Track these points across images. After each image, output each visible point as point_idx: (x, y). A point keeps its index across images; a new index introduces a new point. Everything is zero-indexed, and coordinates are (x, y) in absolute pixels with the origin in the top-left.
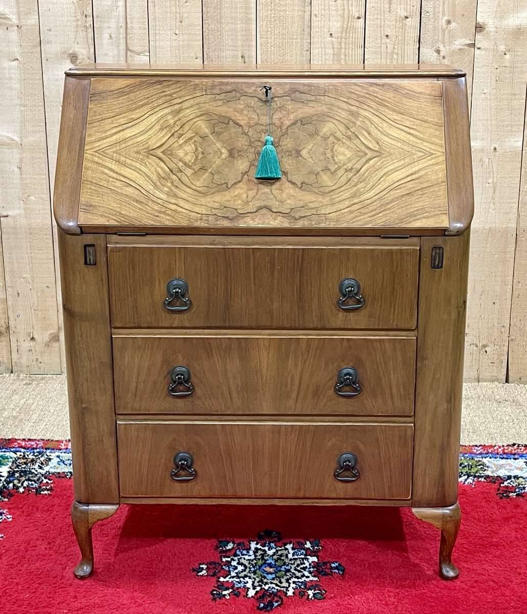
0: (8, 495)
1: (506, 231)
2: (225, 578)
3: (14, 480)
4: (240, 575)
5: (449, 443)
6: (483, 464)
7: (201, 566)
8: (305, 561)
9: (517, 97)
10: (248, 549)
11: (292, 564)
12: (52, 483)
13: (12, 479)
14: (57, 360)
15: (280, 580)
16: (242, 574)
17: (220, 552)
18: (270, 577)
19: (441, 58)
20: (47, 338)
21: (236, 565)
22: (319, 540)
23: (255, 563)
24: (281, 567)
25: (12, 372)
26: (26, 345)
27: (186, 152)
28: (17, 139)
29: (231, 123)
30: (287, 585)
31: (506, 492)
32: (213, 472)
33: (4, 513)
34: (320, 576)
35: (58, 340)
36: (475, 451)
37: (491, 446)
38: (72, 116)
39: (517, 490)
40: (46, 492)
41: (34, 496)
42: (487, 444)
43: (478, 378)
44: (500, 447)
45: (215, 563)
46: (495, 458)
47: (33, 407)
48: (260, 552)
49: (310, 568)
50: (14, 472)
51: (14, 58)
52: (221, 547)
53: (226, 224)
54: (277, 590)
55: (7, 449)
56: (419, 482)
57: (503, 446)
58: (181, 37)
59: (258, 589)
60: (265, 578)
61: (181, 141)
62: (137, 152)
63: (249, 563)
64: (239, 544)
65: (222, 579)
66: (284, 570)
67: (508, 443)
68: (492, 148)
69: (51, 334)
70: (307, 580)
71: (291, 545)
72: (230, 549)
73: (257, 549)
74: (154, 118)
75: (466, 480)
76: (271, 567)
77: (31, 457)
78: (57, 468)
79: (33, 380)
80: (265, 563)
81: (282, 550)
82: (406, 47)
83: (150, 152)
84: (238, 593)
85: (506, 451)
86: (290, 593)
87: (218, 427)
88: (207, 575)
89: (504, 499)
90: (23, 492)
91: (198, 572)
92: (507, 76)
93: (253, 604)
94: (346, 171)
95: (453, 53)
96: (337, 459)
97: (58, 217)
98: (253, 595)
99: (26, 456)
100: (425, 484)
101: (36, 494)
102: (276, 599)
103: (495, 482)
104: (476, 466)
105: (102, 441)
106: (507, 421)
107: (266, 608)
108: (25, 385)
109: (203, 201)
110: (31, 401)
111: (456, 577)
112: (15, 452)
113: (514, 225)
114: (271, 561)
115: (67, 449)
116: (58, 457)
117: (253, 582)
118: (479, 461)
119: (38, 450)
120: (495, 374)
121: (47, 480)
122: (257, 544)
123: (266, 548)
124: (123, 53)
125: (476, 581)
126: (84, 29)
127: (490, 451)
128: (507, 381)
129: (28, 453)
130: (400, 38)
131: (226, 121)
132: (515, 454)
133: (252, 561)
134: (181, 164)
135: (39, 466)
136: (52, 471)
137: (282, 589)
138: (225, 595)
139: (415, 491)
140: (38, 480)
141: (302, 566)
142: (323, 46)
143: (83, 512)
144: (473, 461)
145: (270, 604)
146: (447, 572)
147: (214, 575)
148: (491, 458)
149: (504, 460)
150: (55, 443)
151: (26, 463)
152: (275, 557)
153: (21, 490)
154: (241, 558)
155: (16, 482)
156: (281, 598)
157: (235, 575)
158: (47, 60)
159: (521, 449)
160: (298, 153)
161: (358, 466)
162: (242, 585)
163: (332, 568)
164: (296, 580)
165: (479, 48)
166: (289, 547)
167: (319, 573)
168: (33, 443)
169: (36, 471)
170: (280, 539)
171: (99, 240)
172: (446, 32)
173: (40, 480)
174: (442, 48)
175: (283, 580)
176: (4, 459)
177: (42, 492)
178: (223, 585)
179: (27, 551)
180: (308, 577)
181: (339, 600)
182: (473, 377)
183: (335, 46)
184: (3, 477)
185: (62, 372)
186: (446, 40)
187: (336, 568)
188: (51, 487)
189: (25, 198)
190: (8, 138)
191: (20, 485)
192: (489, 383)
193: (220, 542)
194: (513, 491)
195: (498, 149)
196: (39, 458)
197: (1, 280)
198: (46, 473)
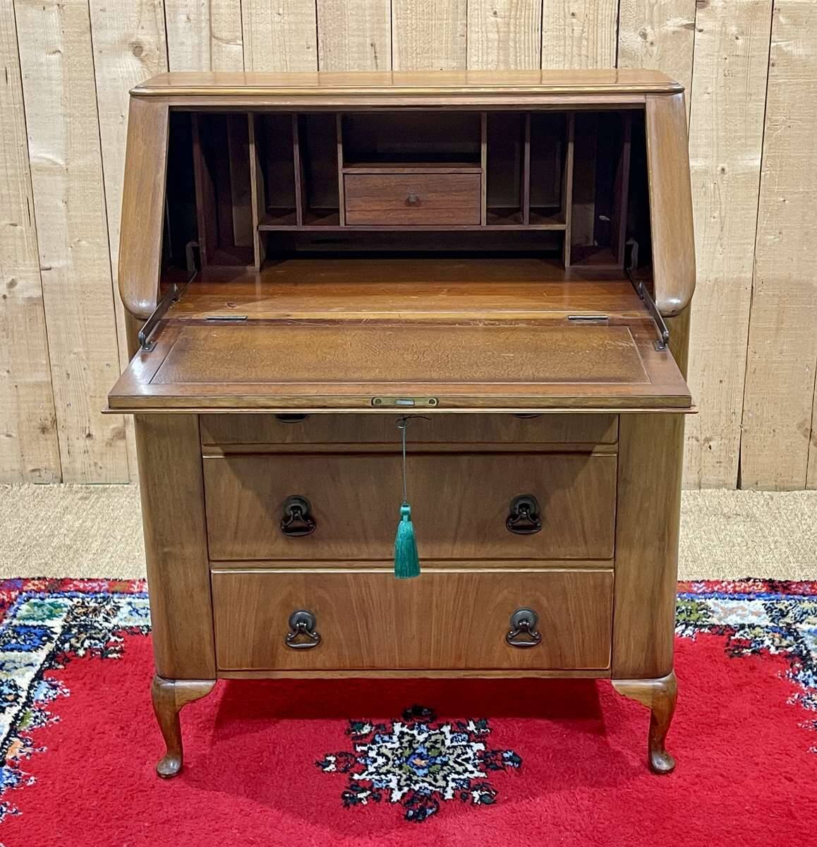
0: (63, 660)
1: (738, 283)
2: (360, 775)
3: (70, 638)
4: (381, 771)
5: (661, 593)
6: (707, 608)
7: (328, 758)
8: (468, 750)
9: (753, 97)
10: (391, 734)
11: (450, 754)
12: (122, 642)
13: (67, 636)
14: (124, 464)
15: (435, 777)
16: (384, 770)
17: (353, 739)
18: (421, 772)
19: (648, 44)
20: (108, 434)
21: (375, 756)
22: (486, 720)
23: (401, 754)
24: (436, 758)
25: (62, 482)
26: (81, 444)
28: (61, 162)
30: (444, 784)
31: (738, 647)
32: (342, 636)
33: (59, 686)
34: (489, 770)
35: (124, 437)
36: (695, 589)
37: (717, 582)
38: (141, 154)
39: (753, 645)
40: (115, 655)
41: (99, 661)
42: (712, 580)
43: (700, 482)
44: (729, 583)
45: (346, 754)
46: (724, 599)
47: (92, 532)
48: (407, 738)
49: (475, 759)
50: (71, 626)
51: (54, 50)
52: (354, 731)
54: (431, 791)
55: (59, 593)
56: (621, 648)
57: (734, 581)
58: (286, 18)
59: (406, 789)
60: (414, 774)
63: (393, 754)
64: (378, 727)
65: (356, 777)
66: (440, 762)
67: (740, 577)
68: (719, 168)
69: (114, 429)
70: (471, 776)
71: (449, 727)
72: (366, 734)
73: (402, 733)
75: (683, 631)
76: (422, 759)
77: (92, 604)
78: (129, 620)
79: (91, 492)
80: (414, 753)
81: (436, 734)
82: (599, 31)
84: (381, 795)
85: (737, 589)
86: (449, 795)
87: (348, 575)
88: (336, 772)
89: (736, 658)
90: (84, 656)
91: (324, 767)
92: (740, 69)
93: (399, 812)
95: (664, 38)
96: (509, 617)
97: (126, 296)
98: (399, 798)
99: (86, 604)
100: (629, 648)
101: (102, 659)
102: (430, 804)
103: (722, 634)
104: (697, 611)
105: (192, 596)
106: (739, 544)
107: (418, 816)
108: (80, 499)
110: (89, 524)
111: (671, 771)
112: (71, 598)
113: (749, 275)
114: (423, 751)
115: (141, 592)
116: (130, 604)
117: (399, 781)
118: (701, 603)
119: (102, 595)
120: (722, 478)
121: (116, 638)
122: (402, 726)
123: (415, 732)
124: (206, 41)
125: (698, 776)
126: (151, 8)
127: (716, 589)
128: (738, 487)
129: (89, 599)
130: (591, 17)
132: (749, 593)
133: (397, 750)
135: (104, 617)
136: (122, 624)
137: (438, 789)
138: (361, 799)
139: (615, 657)
140: (103, 638)
141: (464, 757)
142: (484, 29)
143: (167, 690)
144: (693, 604)
145: (422, 811)
146: (659, 763)
147: (346, 770)
148: (717, 599)
149: (736, 602)
150: (124, 584)
151: (85, 614)
152: (427, 744)
153: (81, 652)
154: (381, 746)
155: (73, 641)
156: (436, 802)
157: (374, 770)
158: (101, 52)
159: (757, 586)
161: (538, 627)
162: (384, 785)
163: (504, 759)
164: (456, 776)
165: (701, 31)
166: (446, 729)
167: (488, 766)
168: (94, 585)
169: (101, 625)
170: (433, 719)
172: (655, 8)
173: (107, 638)
174: (649, 30)
175: (438, 777)
176: (56, 608)
177: (110, 656)
178: (358, 786)
179: (92, 739)
180: (472, 772)
181: (514, 805)
182: (692, 482)
183: (502, 30)
184: (56, 634)
185: (131, 481)
186: (656, 19)
187: (510, 759)
188: (122, 647)
189: (74, 243)
190: (49, 160)
191: (79, 645)
192: (714, 490)
193: (353, 724)
194: (748, 646)
195: (727, 169)
196: (104, 606)
197: (44, 356)
198: (114, 628)
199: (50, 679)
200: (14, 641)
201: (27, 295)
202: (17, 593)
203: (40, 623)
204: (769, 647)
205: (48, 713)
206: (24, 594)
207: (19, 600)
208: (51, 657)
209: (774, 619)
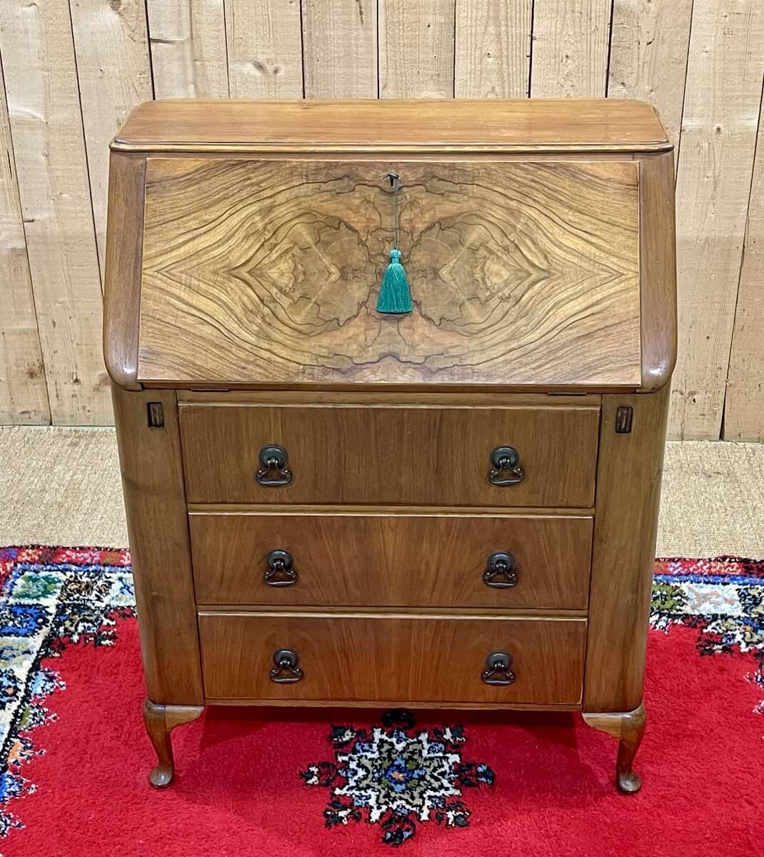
0: (59, 646)
1: (730, 241)
2: (341, 789)
3: (64, 620)
4: (361, 786)
5: (633, 641)
6: (681, 594)
7: (312, 769)
8: (445, 763)
10: (371, 741)
11: (427, 767)
12: (114, 626)
13: (62, 618)
15: (412, 793)
16: (363, 784)
17: (335, 746)
18: (399, 788)
20: (95, 380)
21: (356, 768)
22: (461, 727)
23: (380, 765)
24: (413, 771)
25: (51, 424)
26: (68, 389)
27: (281, 272)
28: (40, 116)
29: (343, 227)
30: (418, 801)
31: (709, 643)
32: (323, 671)
33: (55, 678)
34: (463, 787)
36: (671, 569)
37: (693, 561)
38: (122, 215)
39: (724, 641)
40: (107, 642)
41: (93, 649)
43: (682, 434)
44: (705, 563)
45: (328, 764)
46: (699, 582)
47: (83, 487)
48: (386, 747)
49: (450, 774)
50: (65, 606)
51: (30, 2)
52: (336, 736)
53: (336, 379)
54: (408, 810)
55: (52, 565)
57: (710, 560)
59: (384, 808)
60: (392, 789)
61: (274, 256)
62: (215, 273)
63: (373, 765)
64: (359, 733)
65: (338, 791)
66: (417, 777)
68: (715, 128)
69: (100, 375)
70: (447, 793)
71: (427, 735)
72: (347, 741)
73: (381, 740)
74: (236, 220)
75: (657, 623)
76: (400, 772)
77: (85, 579)
78: (121, 600)
79: (79, 437)
80: (392, 765)
81: (414, 743)
83: (232, 272)
84: (359, 814)
85: (713, 570)
86: (425, 815)
87: (330, 620)
88: (319, 785)
90: (78, 642)
91: (308, 779)
92: (740, 27)
93: (378, 835)
94: (502, 299)
96: (485, 658)
98: (377, 818)
99: (79, 578)
101: (95, 646)
102: (407, 826)
103: (695, 626)
104: (672, 596)
106: (717, 510)
107: (394, 840)
108: (69, 445)
109: (306, 345)
110: (79, 476)
111: (636, 792)
112: (64, 571)
113: (741, 234)
114: (401, 762)
116: (121, 579)
117: (378, 797)
118: (676, 588)
119: (94, 567)
120: (705, 430)
121: (108, 620)
122: (382, 732)
123: (394, 740)
127: (691, 569)
128: (721, 437)
129: (82, 573)
131: (336, 224)
132: (724, 576)
133: (376, 761)
134: (274, 290)
135: (96, 595)
136: (114, 603)
137: (414, 809)
138: (342, 818)
140: (96, 620)
141: (440, 771)
143: (158, 714)
144: (668, 588)
145: (400, 832)
146: (626, 785)
147: (328, 784)
148: (692, 582)
149: (710, 586)
150: (115, 554)
151: (79, 591)
152: (405, 755)
153: (75, 638)
154: (362, 757)
155: (68, 623)
156: (412, 824)
157: (354, 784)
158: (78, 5)
159: (733, 567)
160: (436, 272)
161: (513, 667)
162: (364, 803)
163: (478, 775)
164: (432, 793)
166: (424, 737)
167: (462, 782)
168: (86, 555)
169: (93, 604)
170: (411, 725)
171: (167, 398)
173: (100, 621)
175: (416, 794)
176: (50, 583)
177: (103, 642)
178: (339, 803)
179: (88, 742)
180: (447, 789)
181: (486, 828)
182: (676, 433)
184: (51, 614)
187: (484, 774)
188: (114, 633)
189: (56, 196)
190: (28, 114)
191: (72, 629)
192: (697, 442)
193: (335, 728)
194: (719, 641)
195: (722, 129)
196: (95, 582)
197: (30, 305)
198: (106, 608)
199: (46, 669)
200: (11, 623)
201: (10, 246)
202: (12, 565)
203: (35, 601)
204: (739, 643)
205: (46, 710)
206: (19, 566)
207: (14, 573)
208: (47, 643)
209: (746, 608)
